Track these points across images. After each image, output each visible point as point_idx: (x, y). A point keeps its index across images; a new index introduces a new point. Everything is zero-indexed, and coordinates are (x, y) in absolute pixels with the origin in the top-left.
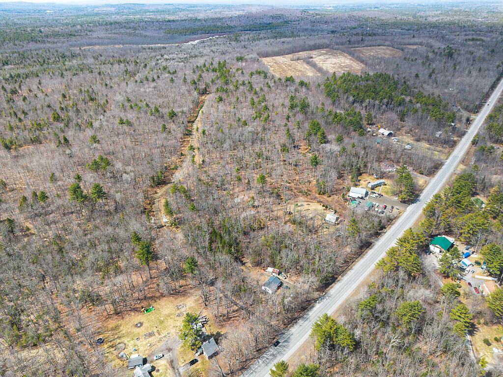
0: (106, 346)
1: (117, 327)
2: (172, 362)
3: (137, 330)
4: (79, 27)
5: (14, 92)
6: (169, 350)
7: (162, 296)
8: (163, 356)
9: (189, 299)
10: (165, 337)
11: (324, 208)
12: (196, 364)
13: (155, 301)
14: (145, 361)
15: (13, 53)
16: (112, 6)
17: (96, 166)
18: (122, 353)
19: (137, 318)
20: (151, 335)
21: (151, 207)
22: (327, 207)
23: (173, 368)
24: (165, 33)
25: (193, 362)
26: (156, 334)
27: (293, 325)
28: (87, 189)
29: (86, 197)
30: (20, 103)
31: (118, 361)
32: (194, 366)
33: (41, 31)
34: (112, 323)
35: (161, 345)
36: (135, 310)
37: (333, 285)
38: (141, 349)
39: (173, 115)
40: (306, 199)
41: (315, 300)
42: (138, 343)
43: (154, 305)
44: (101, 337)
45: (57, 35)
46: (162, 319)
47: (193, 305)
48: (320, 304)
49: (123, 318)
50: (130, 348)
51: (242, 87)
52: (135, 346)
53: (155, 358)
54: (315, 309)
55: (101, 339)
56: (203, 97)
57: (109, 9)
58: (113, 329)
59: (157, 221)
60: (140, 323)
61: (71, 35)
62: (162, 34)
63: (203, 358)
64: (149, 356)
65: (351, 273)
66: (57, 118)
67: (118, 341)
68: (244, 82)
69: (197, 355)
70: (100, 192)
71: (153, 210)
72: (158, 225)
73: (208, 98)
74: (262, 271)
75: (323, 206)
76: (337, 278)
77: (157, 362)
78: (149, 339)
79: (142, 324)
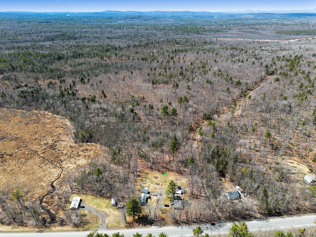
0: (139, 179)
1: (148, 174)
2: (158, 200)
3: (154, 179)
4: (224, 27)
5: (172, 58)
6: (161, 195)
7: (173, 171)
8: (157, 195)
9: (184, 179)
10: (163, 188)
11: (310, 171)
12: (167, 207)
13: (169, 171)
14: (149, 193)
15: (184, 39)
16: (252, 14)
17: (181, 100)
18: (143, 185)
19: (157, 174)
20: (158, 184)
21: (196, 129)
22: (312, 171)
23: (157, 203)
24: (276, 33)
25: (166, 206)
26: (160, 185)
27: (231, 222)
28: (170, 110)
29: (167, 113)
30: (171, 64)
31: (139, 187)
32: (166, 207)
33: (204, 28)
34: (147, 171)
35: (159, 191)
36: (159, 171)
37: (276, 217)
38: (151, 187)
39: (239, 83)
40: (299, 160)
41: (256, 218)
42: (151, 185)
43: (168, 173)
44: (140, 174)
45: (210, 30)
46: (167, 180)
47: (184, 182)
48: (257, 222)
49: (152, 171)
50: (147, 185)
51: (300, 75)
52: (149, 185)
53: (153, 194)
54: (251, 222)
55: (139, 175)
56: (269, 77)
57: (250, 16)
58: (146, 173)
59: (194, 136)
60: (157, 177)
61: (218, 31)
62: (274, 33)
63: (172, 207)
64: (152, 192)
65: (297, 218)
66: (181, 74)
67: (145, 179)
68: (304, 71)
69: (171, 204)
70: (175, 113)
71: (197, 131)
72: (194, 138)
73: (272, 78)
74: (233, 186)
75: (310, 170)
76: (283, 215)
77: (153, 196)
78: (156, 186)
79: (157, 178)
